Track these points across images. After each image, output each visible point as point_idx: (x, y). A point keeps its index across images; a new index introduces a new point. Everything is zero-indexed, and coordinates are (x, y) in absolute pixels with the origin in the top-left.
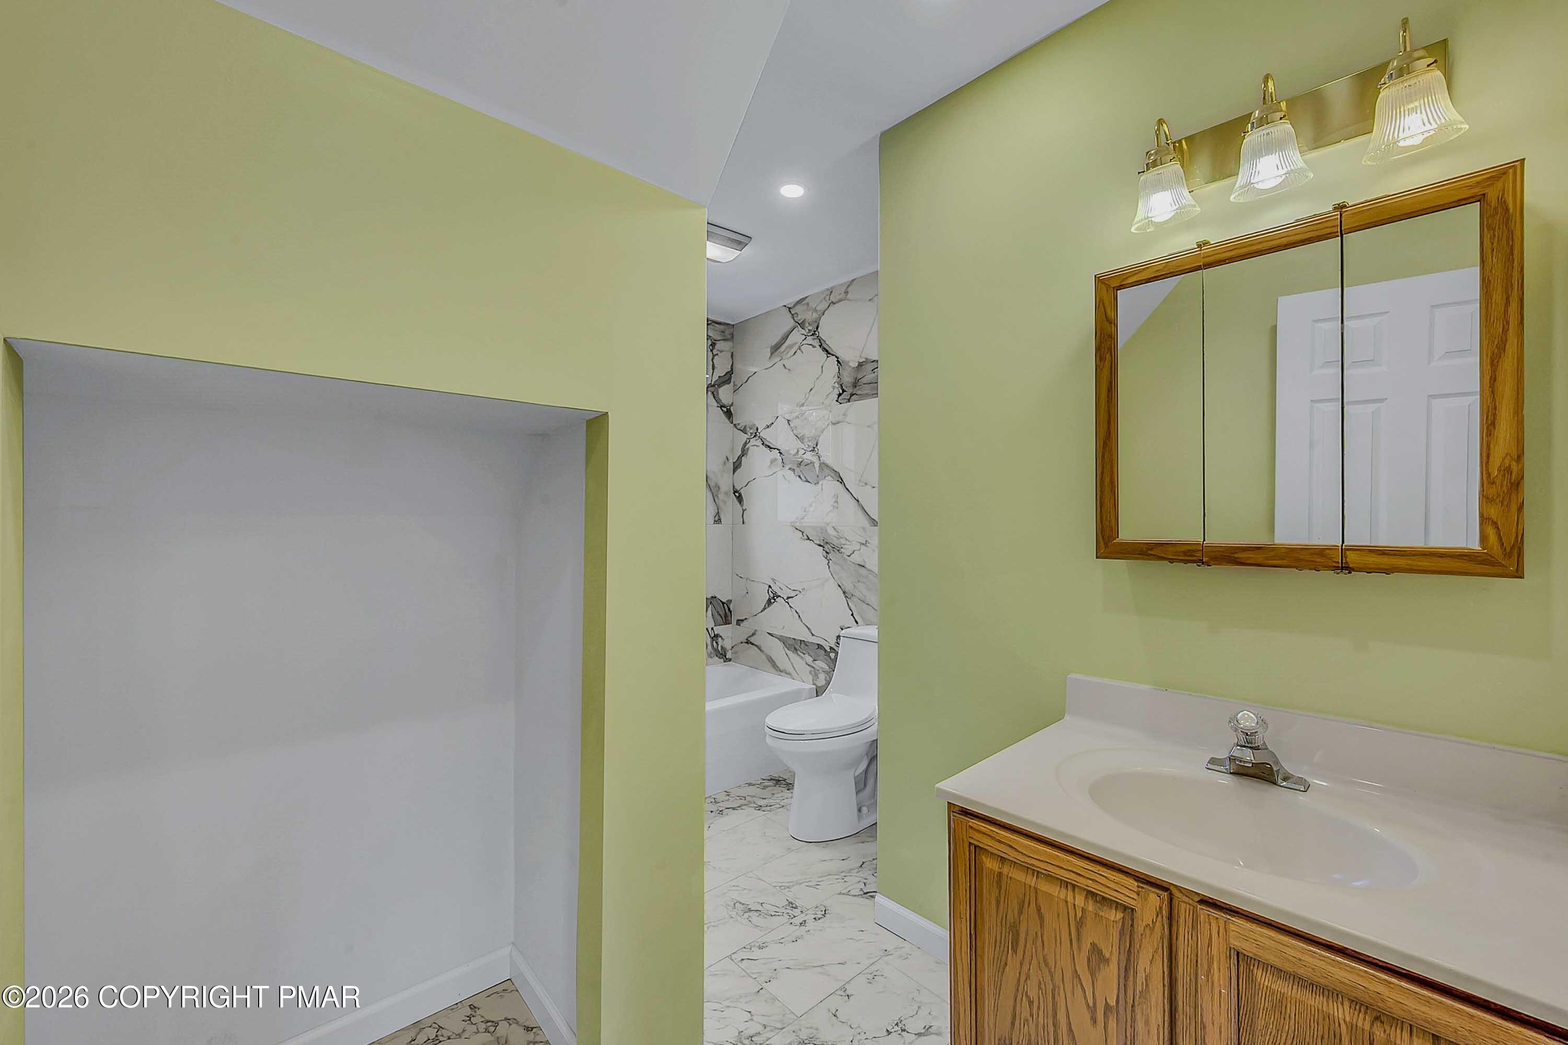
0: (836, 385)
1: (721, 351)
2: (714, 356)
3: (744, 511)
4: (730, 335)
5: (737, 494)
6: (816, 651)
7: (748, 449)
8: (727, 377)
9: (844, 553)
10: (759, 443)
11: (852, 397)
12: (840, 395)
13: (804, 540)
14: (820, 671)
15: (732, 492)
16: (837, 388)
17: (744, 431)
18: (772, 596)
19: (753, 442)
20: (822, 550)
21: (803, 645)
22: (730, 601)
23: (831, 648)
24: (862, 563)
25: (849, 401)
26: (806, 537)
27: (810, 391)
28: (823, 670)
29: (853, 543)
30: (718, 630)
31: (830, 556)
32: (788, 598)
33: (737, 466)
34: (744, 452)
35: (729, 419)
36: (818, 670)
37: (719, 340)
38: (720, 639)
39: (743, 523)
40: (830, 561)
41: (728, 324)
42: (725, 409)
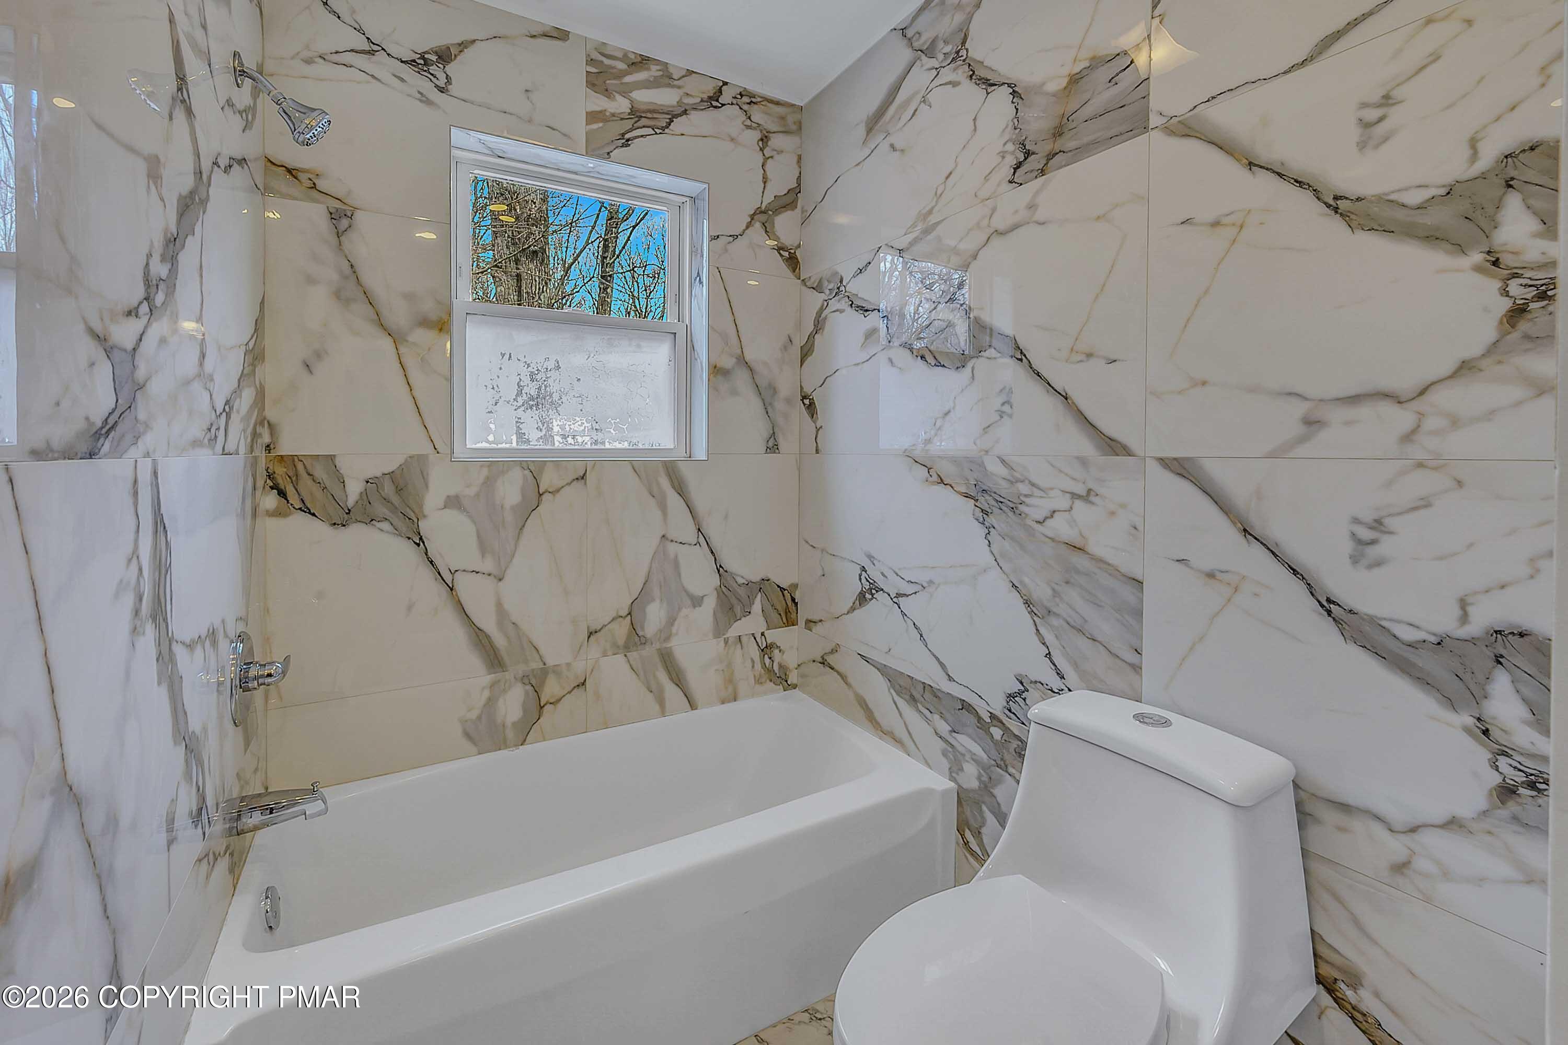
0: (1010, 147)
1: (780, 152)
2: (766, 159)
3: (818, 430)
4: (795, 123)
5: (807, 402)
6: (957, 711)
7: (825, 318)
8: (788, 199)
9: (1027, 515)
10: (844, 304)
11: (1051, 162)
12: (1018, 166)
13: (933, 483)
14: (968, 757)
15: (800, 398)
16: (1013, 153)
17: (818, 288)
18: (867, 587)
19: (834, 304)
20: (973, 507)
21: (928, 695)
22: (795, 586)
23: (993, 716)
24: (1078, 542)
25: (1042, 172)
26: (935, 478)
27: (947, 178)
28: (973, 757)
29: (1052, 493)
30: (773, 636)
31: (991, 520)
32: (899, 595)
33: (806, 352)
34: (819, 325)
35: (794, 271)
36: (963, 755)
37: (774, 133)
38: (776, 651)
39: (817, 451)
40: (992, 530)
41: (793, 105)
42: (786, 254)
